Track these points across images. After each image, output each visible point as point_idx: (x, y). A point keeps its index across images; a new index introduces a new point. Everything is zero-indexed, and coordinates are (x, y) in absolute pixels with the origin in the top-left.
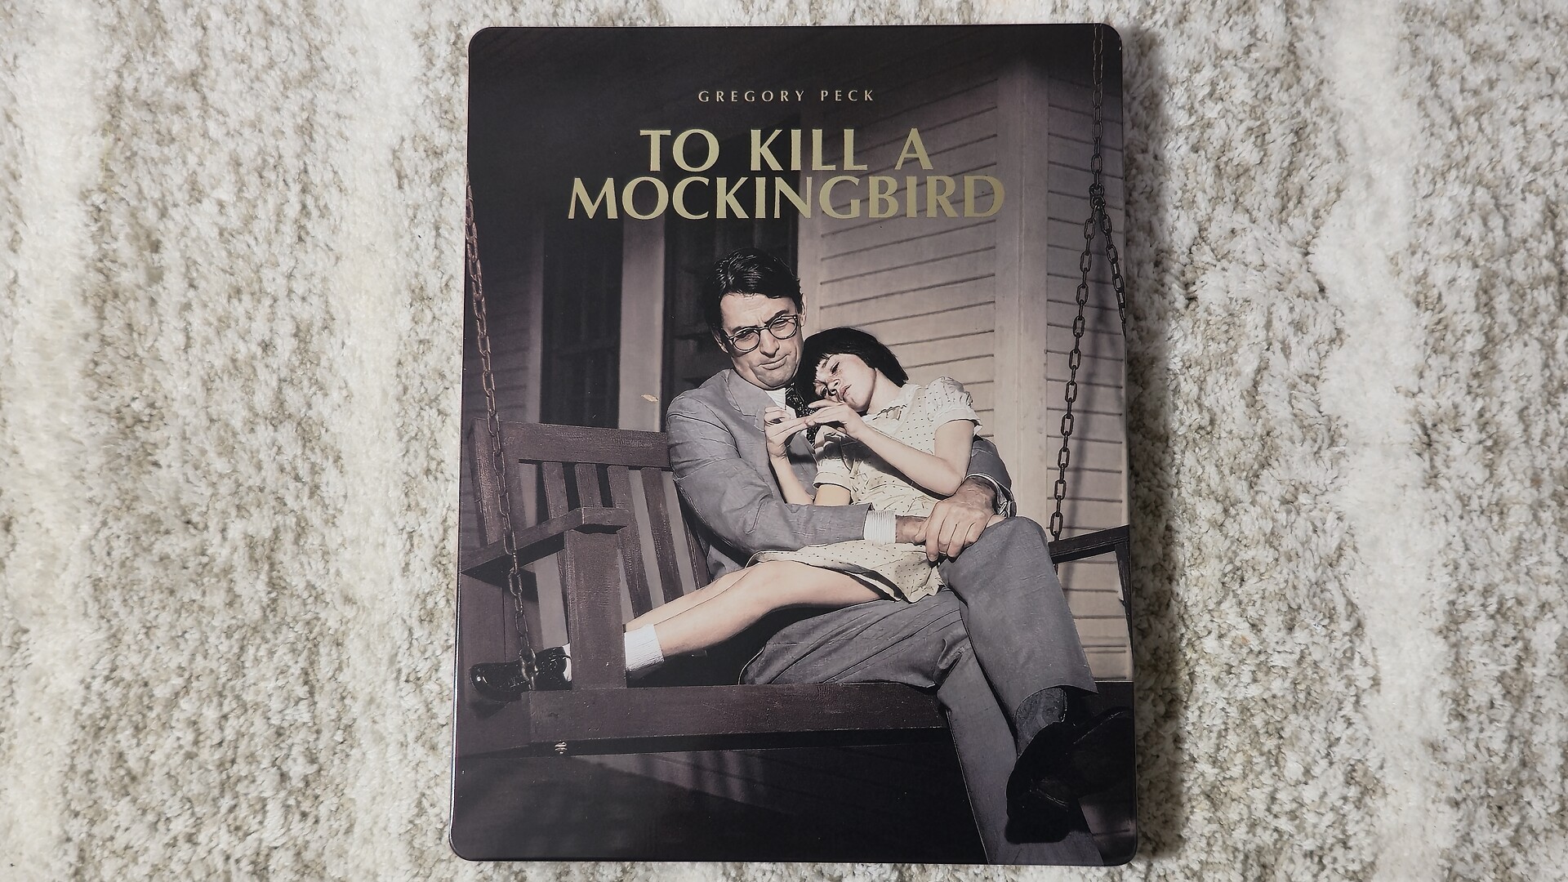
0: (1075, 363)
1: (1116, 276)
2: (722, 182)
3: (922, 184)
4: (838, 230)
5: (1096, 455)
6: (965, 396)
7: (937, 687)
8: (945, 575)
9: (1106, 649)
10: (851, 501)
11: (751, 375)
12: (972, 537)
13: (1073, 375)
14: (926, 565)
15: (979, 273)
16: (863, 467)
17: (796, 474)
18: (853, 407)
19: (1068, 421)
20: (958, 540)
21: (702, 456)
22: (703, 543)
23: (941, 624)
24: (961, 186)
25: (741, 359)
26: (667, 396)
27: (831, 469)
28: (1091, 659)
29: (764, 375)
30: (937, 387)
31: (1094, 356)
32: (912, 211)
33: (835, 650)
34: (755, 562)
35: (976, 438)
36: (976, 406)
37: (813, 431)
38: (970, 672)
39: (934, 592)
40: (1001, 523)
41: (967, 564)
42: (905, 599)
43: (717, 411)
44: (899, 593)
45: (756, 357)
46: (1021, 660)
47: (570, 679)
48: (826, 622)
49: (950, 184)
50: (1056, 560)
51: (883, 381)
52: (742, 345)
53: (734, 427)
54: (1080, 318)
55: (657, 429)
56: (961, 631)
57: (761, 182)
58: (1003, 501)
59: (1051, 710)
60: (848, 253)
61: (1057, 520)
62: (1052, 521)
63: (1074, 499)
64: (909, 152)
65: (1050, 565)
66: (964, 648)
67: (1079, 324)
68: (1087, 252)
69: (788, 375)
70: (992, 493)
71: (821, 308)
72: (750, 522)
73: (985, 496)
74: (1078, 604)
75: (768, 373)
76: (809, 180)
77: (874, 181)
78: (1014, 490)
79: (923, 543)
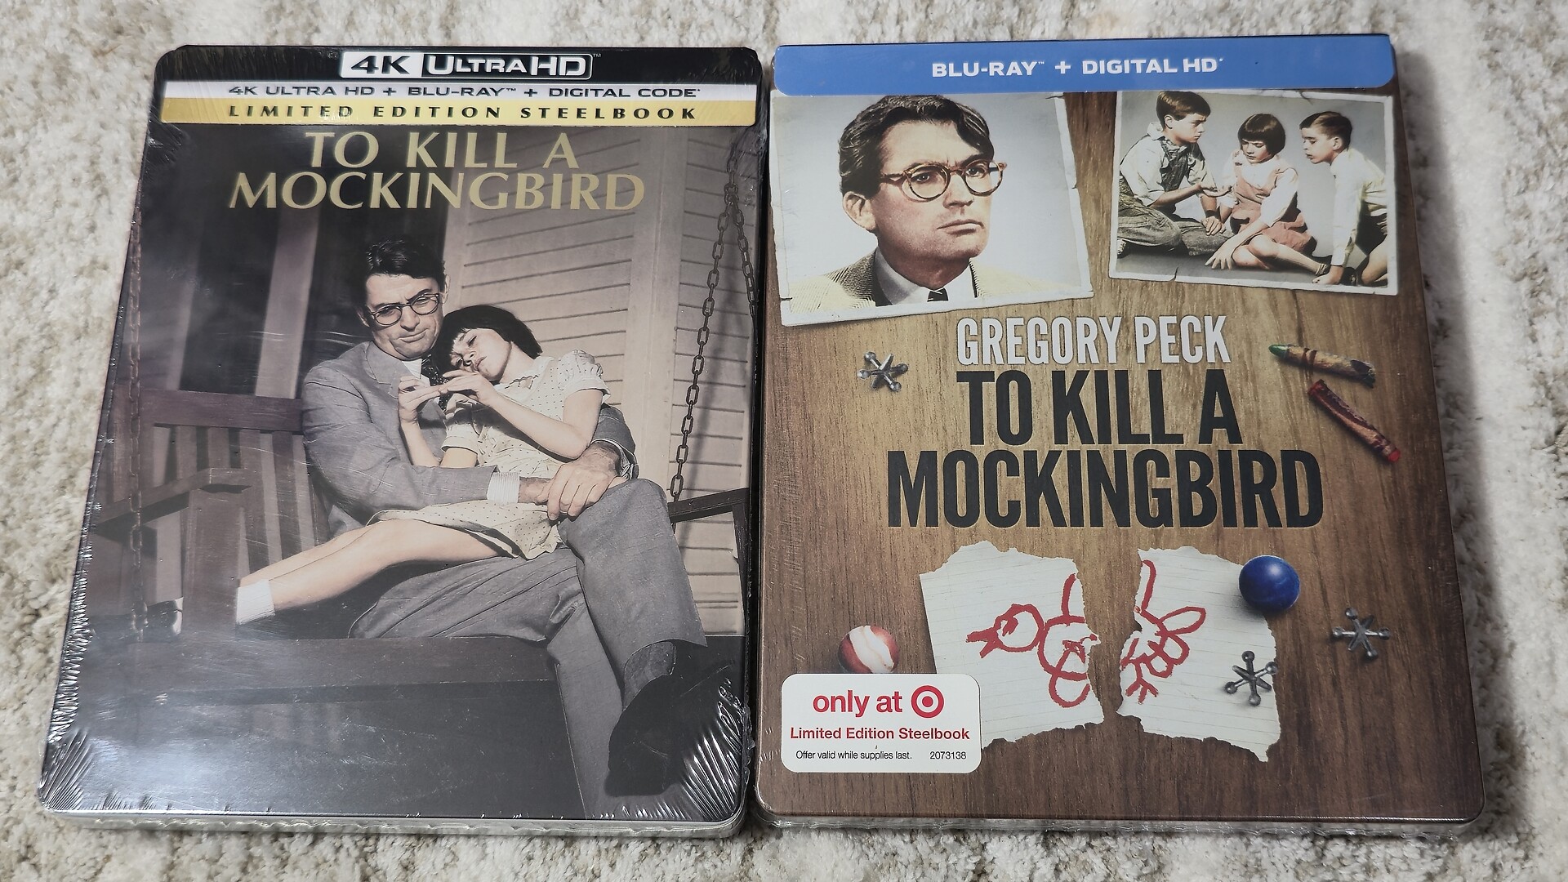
0: (703, 339)
1: (745, 264)
2: (377, 177)
3: (567, 181)
4: (483, 219)
5: (719, 422)
6: (596, 367)
7: (548, 641)
8: (565, 533)
9: (719, 604)
10: (477, 463)
11: (389, 347)
12: (593, 498)
13: (701, 350)
14: (546, 524)
15: (617, 258)
16: (492, 432)
17: (425, 439)
18: (487, 377)
19: (693, 392)
20: (580, 501)
21: (334, 420)
22: (325, 502)
23: (557, 579)
24: (603, 184)
25: (382, 333)
26: (306, 365)
27: (461, 434)
28: (703, 613)
29: (402, 347)
30: (569, 359)
31: (722, 333)
32: (556, 203)
33: (448, 605)
34: (376, 520)
35: (604, 406)
36: (606, 377)
37: (445, 398)
38: (582, 626)
39: (551, 550)
40: (623, 485)
41: (587, 523)
42: (523, 556)
43: (353, 380)
44: (517, 550)
45: (396, 330)
46: (634, 614)
47: (179, 631)
48: (442, 578)
49: (594, 181)
50: (674, 520)
51: (517, 353)
52: (383, 320)
53: (368, 394)
54: (710, 299)
55: (292, 395)
56: (576, 586)
57: (415, 178)
58: (626, 463)
59: (660, 663)
60: (492, 240)
61: (677, 482)
62: (673, 484)
63: (695, 462)
64: (557, 153)
65: (668, 525)
66: (578, 602)
67: (709, 305)
68: (720, 242)
69: (426, 348)
70: (616, 456)
71: (463, 287)
72: (376, 483)
73: (609, 460)
74: (693, 561)
75: (407, 345)
76: (461, 175)
77: (522, 178)
78: (638, 453)
79: (545, 503)
